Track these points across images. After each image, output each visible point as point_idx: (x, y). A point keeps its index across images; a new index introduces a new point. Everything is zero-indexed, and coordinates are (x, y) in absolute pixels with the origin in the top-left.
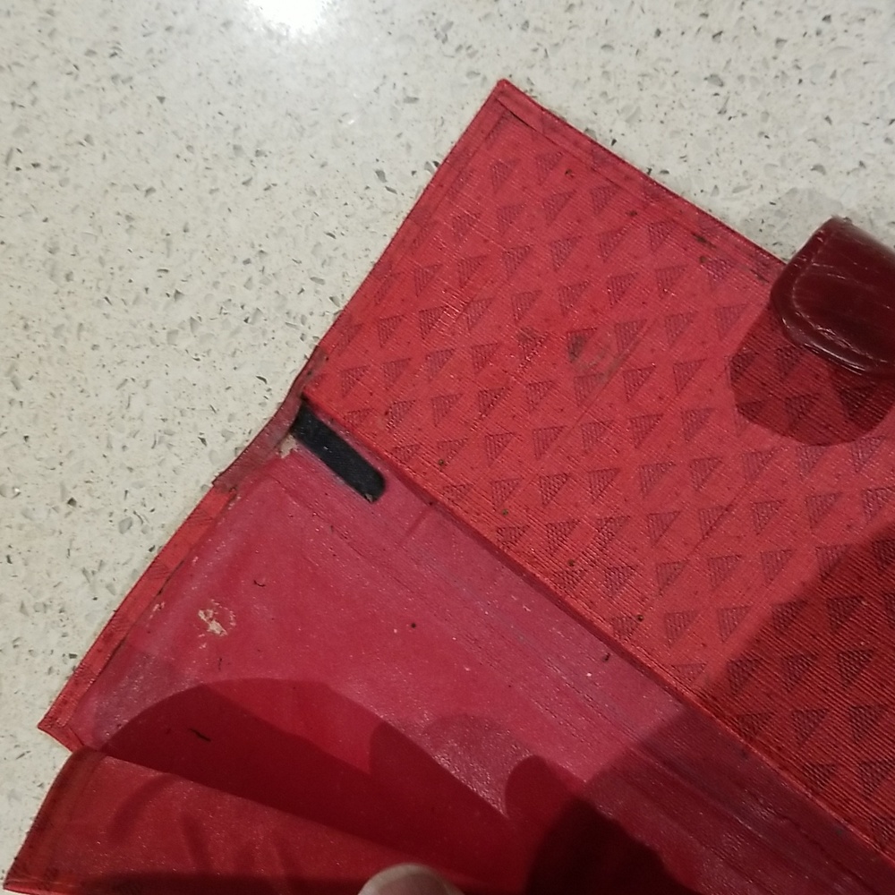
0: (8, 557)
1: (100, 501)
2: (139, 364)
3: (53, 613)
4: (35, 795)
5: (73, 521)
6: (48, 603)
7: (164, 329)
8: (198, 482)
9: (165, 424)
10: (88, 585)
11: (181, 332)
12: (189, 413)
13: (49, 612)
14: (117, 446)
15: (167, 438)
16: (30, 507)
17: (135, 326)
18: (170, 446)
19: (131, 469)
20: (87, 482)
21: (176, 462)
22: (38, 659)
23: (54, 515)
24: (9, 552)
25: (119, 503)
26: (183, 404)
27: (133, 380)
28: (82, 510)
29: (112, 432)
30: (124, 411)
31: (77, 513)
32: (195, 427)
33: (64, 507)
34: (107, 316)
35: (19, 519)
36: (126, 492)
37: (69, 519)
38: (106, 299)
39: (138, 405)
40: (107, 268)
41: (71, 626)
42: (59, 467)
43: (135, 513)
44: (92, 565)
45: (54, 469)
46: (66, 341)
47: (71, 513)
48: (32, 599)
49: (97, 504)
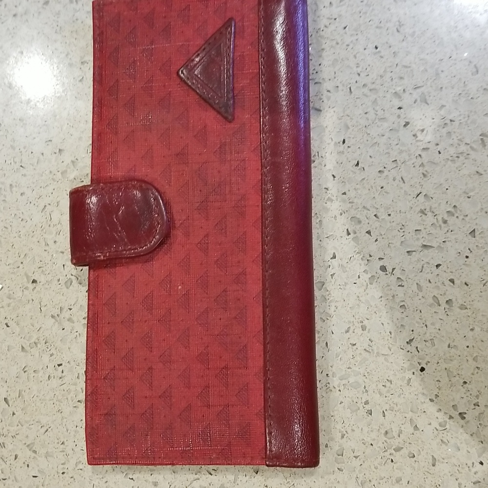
0: (7, 324)
1: (50, 275)
2: (50, 194)
3: (41, 346)
4: (61, 450)
5: (38, 291)
6: (37, 341)
7: (58, 171)
10: (57, 323)
11: (68, 170)
13: (39, 345)
14: (51, 243)
16: (11, 292)
17: (42, 176)
19: (63, 253)
20: (40, 268)
22: (41, 374)
23: (26, 292)
24: (6, 321)
25: (61, 273)
27: (50, 204)
28: (41, 284)
29: (45, 236)
30: (49, 222)
31: (39, 287)
33: (31, 286)
34: (25, 175)
35: (7, 301)
36: (64, 265)
37: (35, 291)
38: (21, 166)
39: (56, 216)
40: (17, 150)
41: (54, 349)
42: (21, 266)
43: (72, 275)
44: (56, 312)
45: (19, 267)
46: (5, 196)
47: (35, 288)
48: (27, 342)
49: (49, 278)
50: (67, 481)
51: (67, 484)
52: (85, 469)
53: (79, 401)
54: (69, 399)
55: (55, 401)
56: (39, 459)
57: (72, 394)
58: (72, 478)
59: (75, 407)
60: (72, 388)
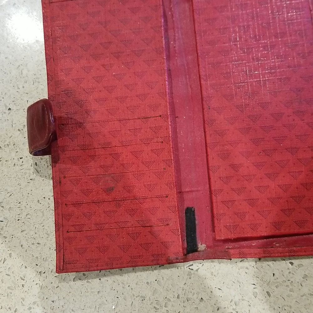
1: (19, 106)
2: (23, 59)
3: (11, 146)
4: (18, 207)
6: (9, 144)
9: (36, 76)
10: (21, 134)
11: (34, 46)
12: (43, 70)
13: (10, 146)
14: (21, 87)
15: (37, 80)
18: (39, 82)
19: (27, 93)
20: (13, 101)
21: (42, 87)
22: (9, 163)
23: (4, 115)
25: (26, 105)
26: (40, 68)
27: (21, 65)
28: (14, 111)
29: (18, 83)
30: (21, 75)
31: (12, 112)
33: (7, 112)
36: (27, 101)
37: (10, 115)
39: (25, 72)
41: (18, 149)
42: (3, 99)
44: (21, 127)
47: (10, 113)
48: (3, 144)
49: (18, 108)
50: (21, 225)
52: (32, 218)
53: (31, 179)
54: (25, 178)
55: (17, 179)
56: (5, 211)
57: (27, 175)
58: (23, 223)
59: (28, 183)
60: (28, 171)
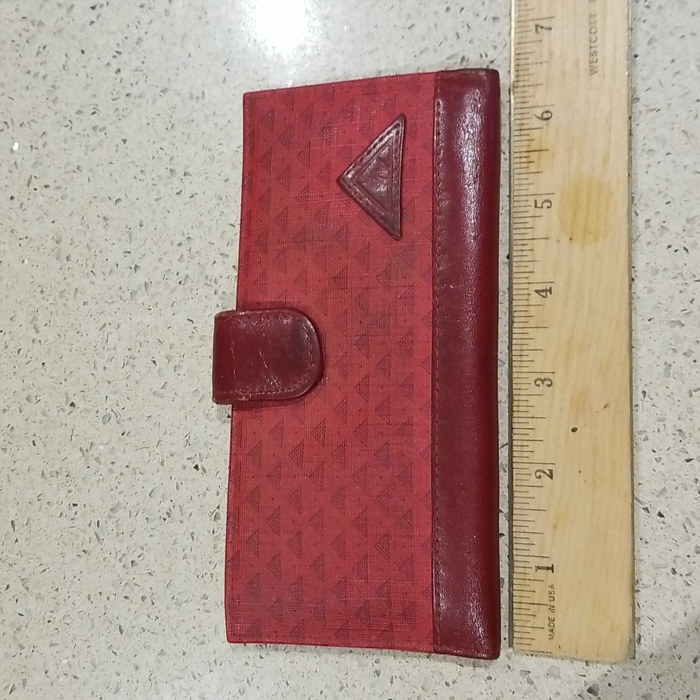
0: (34, 442)
1: (90, 403)
2: (113, 314)
3: (62, 477)
4: (53, 596)
5: (73, 417)
6: (59, 471)
7: (128, 290)
8: (151, 389)
9: (130, 352)
10: (83, 458)
11: (139, 292)
12: (145, 344)
13: (60, 477)
14: (100, 368)
15: (131, 361)
16: (47, 409)
17: (110, 289)
18: (133, 366)
19: (109, 382)
20: (82, 391)
21: (138, 377)
22: (54, 507)
23: (61, 413)
24: (34, 439)
25: (102, 404)
26: (141, 339)
27: (110, 324)
28: (79, 410)
29: (97, 358)
30: (104, 344)
31: (76, 412)
32: (149, 353)
33: (68, 408)
34: (93, 283)
35: (40, 417)
36: (107, 397)
37: (71, 416)
38: (92, 271)
39: (113, 340)
40: (92, 251)
41: (74, 485)
42: (64, 382)
43: (112, 411)
44: (86, 446)
45: (61, 384)
46: (67, 300)
47: (72, 412)
48: (49, 468)
49: (89, 406)
50: (52, 631)
51: (50, 634)
52: (72, 625)
53: (84, 551)
54: (75, 544)
55: (60, 542)
56: (30, 598)
57: (79, 541)
58: (56, 629)
59: (79, 556)
60: (81, 534)
